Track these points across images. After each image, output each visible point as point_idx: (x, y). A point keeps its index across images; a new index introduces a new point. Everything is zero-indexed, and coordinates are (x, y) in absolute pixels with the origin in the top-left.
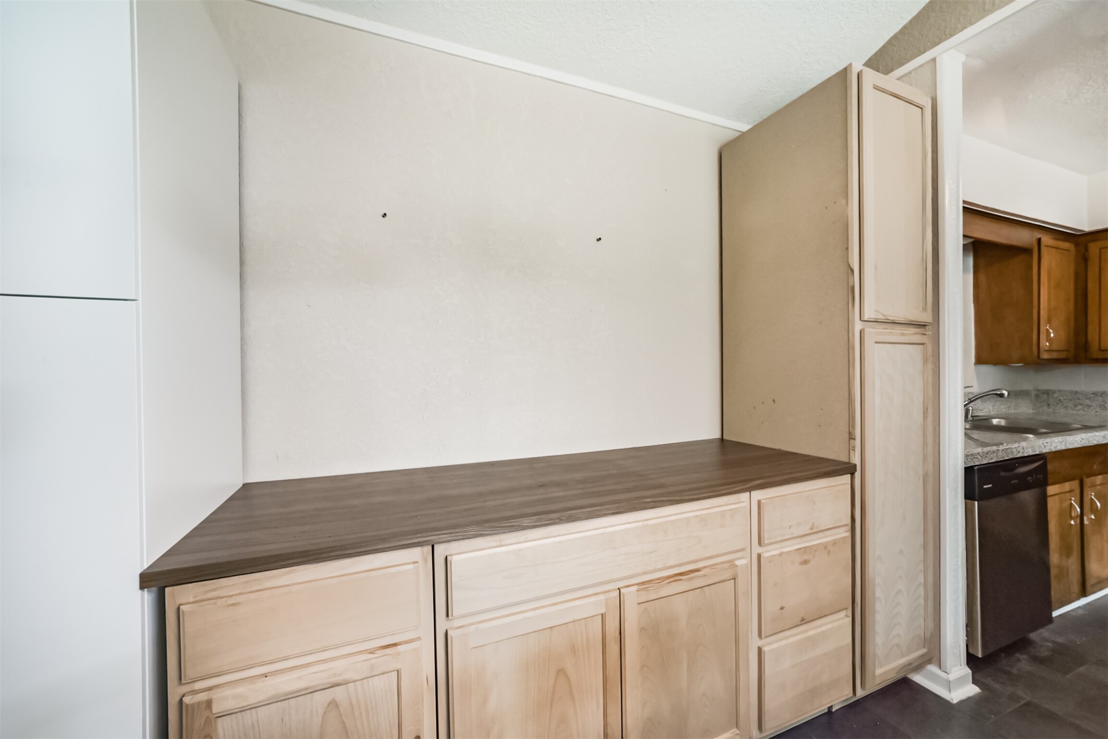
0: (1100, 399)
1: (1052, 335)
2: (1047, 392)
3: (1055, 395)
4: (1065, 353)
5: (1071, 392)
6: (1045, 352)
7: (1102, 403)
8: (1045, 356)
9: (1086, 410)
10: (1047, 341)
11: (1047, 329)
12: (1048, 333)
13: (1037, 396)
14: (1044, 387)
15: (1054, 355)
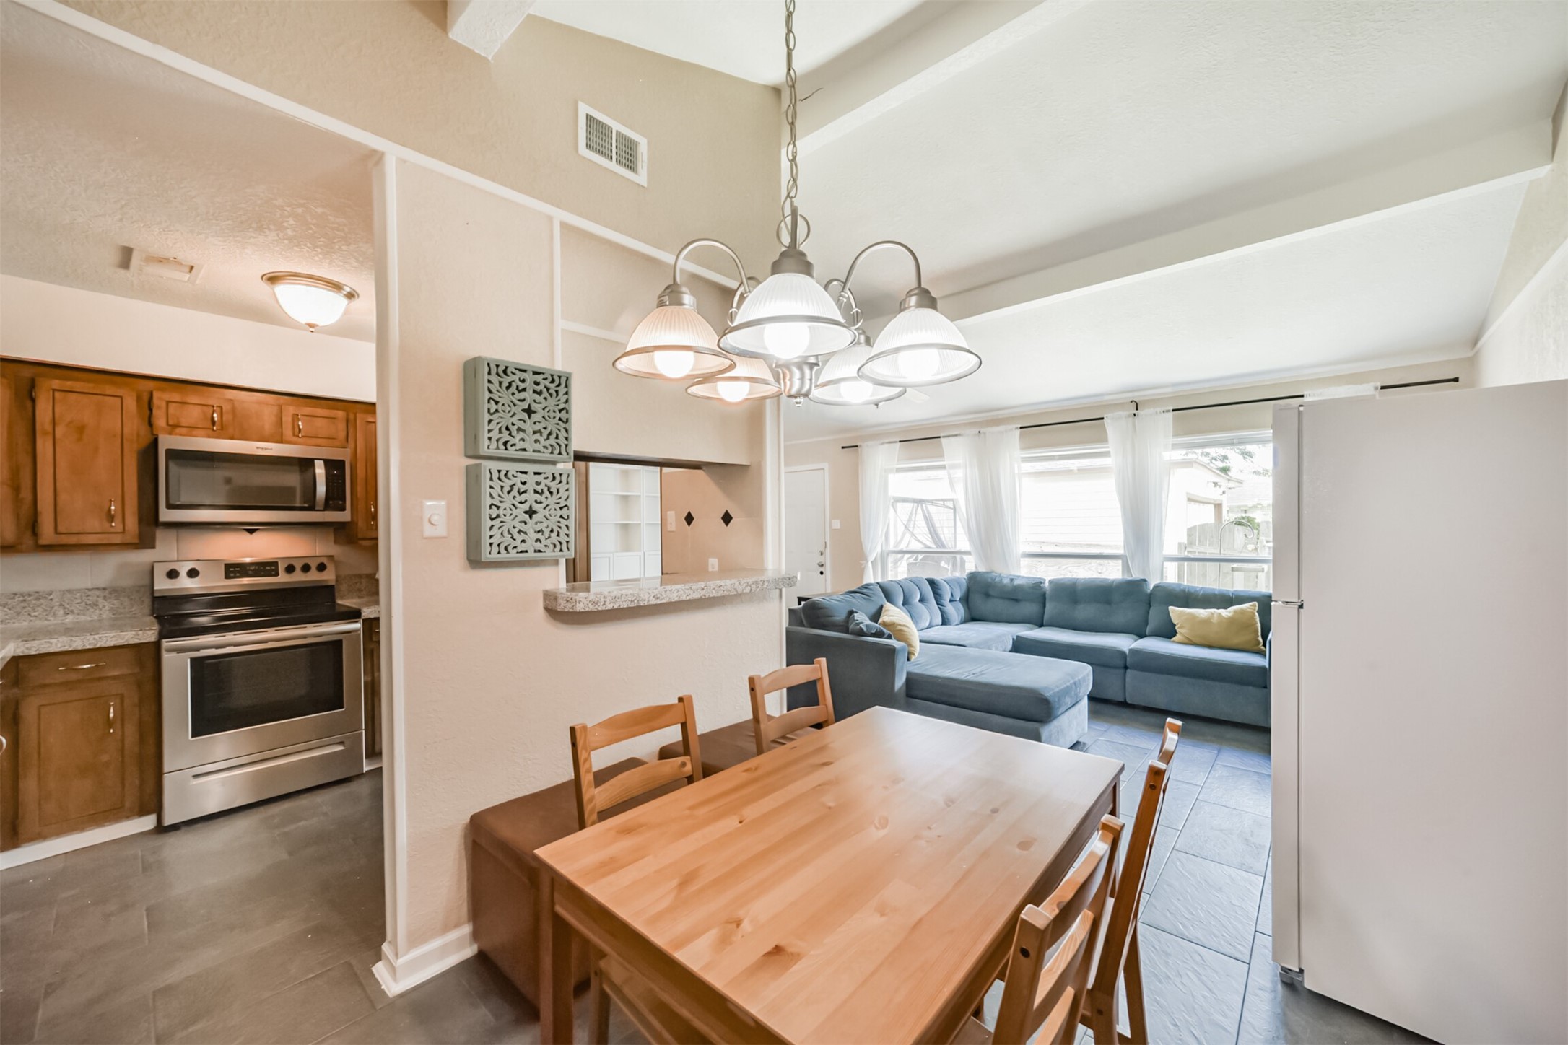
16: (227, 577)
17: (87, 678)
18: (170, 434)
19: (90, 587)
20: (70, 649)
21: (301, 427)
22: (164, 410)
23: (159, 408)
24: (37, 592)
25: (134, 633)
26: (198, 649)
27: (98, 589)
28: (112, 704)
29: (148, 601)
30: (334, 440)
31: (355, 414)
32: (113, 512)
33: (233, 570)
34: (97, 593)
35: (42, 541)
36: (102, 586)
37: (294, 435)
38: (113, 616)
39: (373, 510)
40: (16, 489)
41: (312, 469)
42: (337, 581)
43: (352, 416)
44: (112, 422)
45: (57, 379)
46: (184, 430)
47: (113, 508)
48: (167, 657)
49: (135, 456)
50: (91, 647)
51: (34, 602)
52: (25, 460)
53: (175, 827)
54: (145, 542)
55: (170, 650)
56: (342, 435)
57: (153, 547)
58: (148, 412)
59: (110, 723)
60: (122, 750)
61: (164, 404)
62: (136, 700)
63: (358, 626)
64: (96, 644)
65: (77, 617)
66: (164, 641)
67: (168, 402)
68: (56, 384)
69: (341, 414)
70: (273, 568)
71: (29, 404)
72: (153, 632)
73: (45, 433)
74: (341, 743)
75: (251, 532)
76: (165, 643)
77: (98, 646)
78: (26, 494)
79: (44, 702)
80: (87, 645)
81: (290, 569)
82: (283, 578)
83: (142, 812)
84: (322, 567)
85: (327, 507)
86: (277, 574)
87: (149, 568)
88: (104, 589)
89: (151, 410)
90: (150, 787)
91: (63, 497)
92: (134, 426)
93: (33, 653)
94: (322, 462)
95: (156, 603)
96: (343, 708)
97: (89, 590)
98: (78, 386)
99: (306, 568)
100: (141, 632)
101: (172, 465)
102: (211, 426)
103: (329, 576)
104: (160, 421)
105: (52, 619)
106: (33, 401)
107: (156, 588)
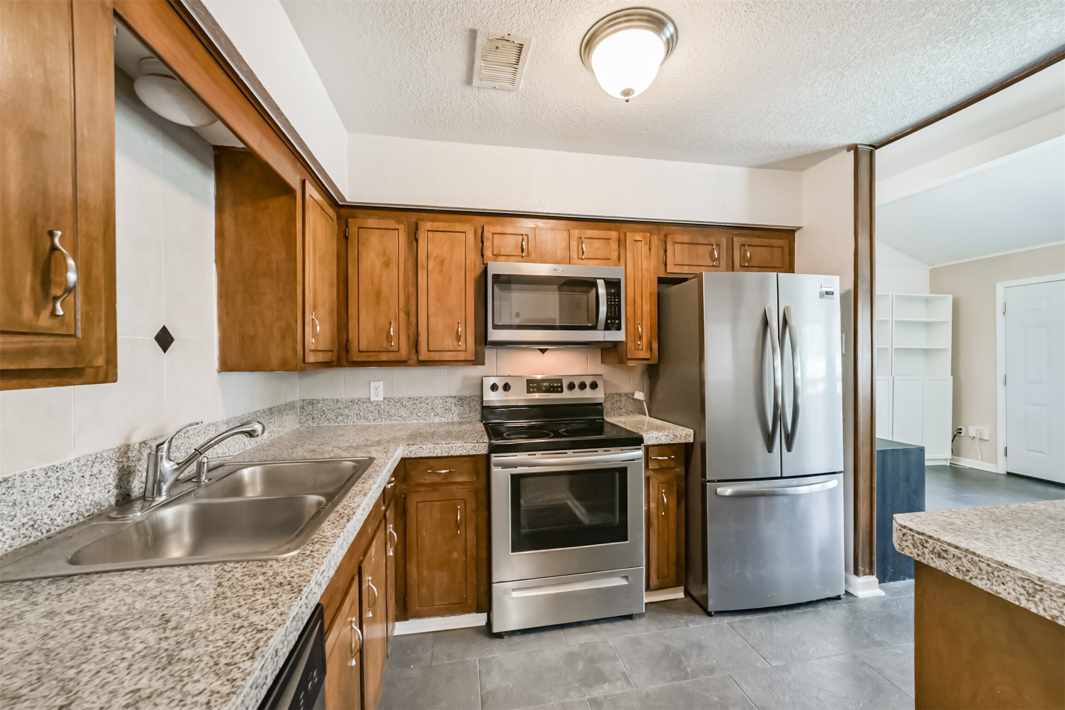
0: (356, 407)
1: (318, 329)
2: (311, 403)
3: (319, 405)
4: (330, 354)
5: (333, 400)
6: (312, 353)
7: (358, 412)
8: (311, 358)
9: (345, 420)
10: (313, 337)
11: (313, 319)
12: (314, 327)
13: (302, 408)
14: (309, 396)
15: (321, 358)
16: (529, 392)
17: (444, 481)
18: (495, 261)
19: (447, 396)
20: (434, 455)
21: (584, 250)
22: (490, 241)
23: (488, 239)
24: (421, 398)
25: (472, 444)
26: (515, 466)
27: (452, 397)
28: (459, 507)
29: (479, 408)
30: (609, 261)
31: (625, 234)
32: (460, 333)
33: (533, 385)
34: (451, 400)
35: (421, 358)
36: (453, 395)
37: (579, 258)
38: (460, 420)
39: (640, 329)
40: (408, 314)
41: (594, 290)
42: (605, 398)
43: (622, 237)
44: (459, 256)
45: (429, 221)
46: (503, 258)
47: (460, 329)
48: (495, 470)
49: (473, 283)
50: (446, 455)
51: (419, 405)
52: (412, 289)
53: (500, 635)
54: (478, 360)
55: (497, 465)
56: (615, 255)
57: (484, 364)
58: (481, 244)
59: (457, 525)
60: (466, 550)
61: (491, 236)
62: (474, 507)
63: (639, 453)
64: (449, 453)
65: (441, 418)
66: (493, 455)
67: (494, 234)
68: (429, 225)
69: (614, 234)
70: (559, 385)
71: (415, 243)
72: (485, 444)
73: (423, 268)
74: (626, 577)
75: (543, 351)
76: (495, 458)
77: (450, 454)
78: (413, 319)
79: (420, 500)
80: (444, 452)
81: (571, 386)
82: (566, 395)
83: (479, 610)
84: (594, 386)
85: (607, 328)
86: (562, 391)
87: (480, 381)
88: (455, 397)
89: (482, 242)
90: (483, 589)
91: (432, 320)
92: (473, 257)
93: (413, 456)
94: (602, 281)
95: (484, 411)
96: (627, 540)
97: (447, 397)
98: (441, 225)
99: (583, 386)
100: (477, 444)
101: (495, 288)
102: (521, 254)
103: (598, 395)
104: (488, 253)
105: (428, 419)
106: (417, 241)
107: (484, 399)
